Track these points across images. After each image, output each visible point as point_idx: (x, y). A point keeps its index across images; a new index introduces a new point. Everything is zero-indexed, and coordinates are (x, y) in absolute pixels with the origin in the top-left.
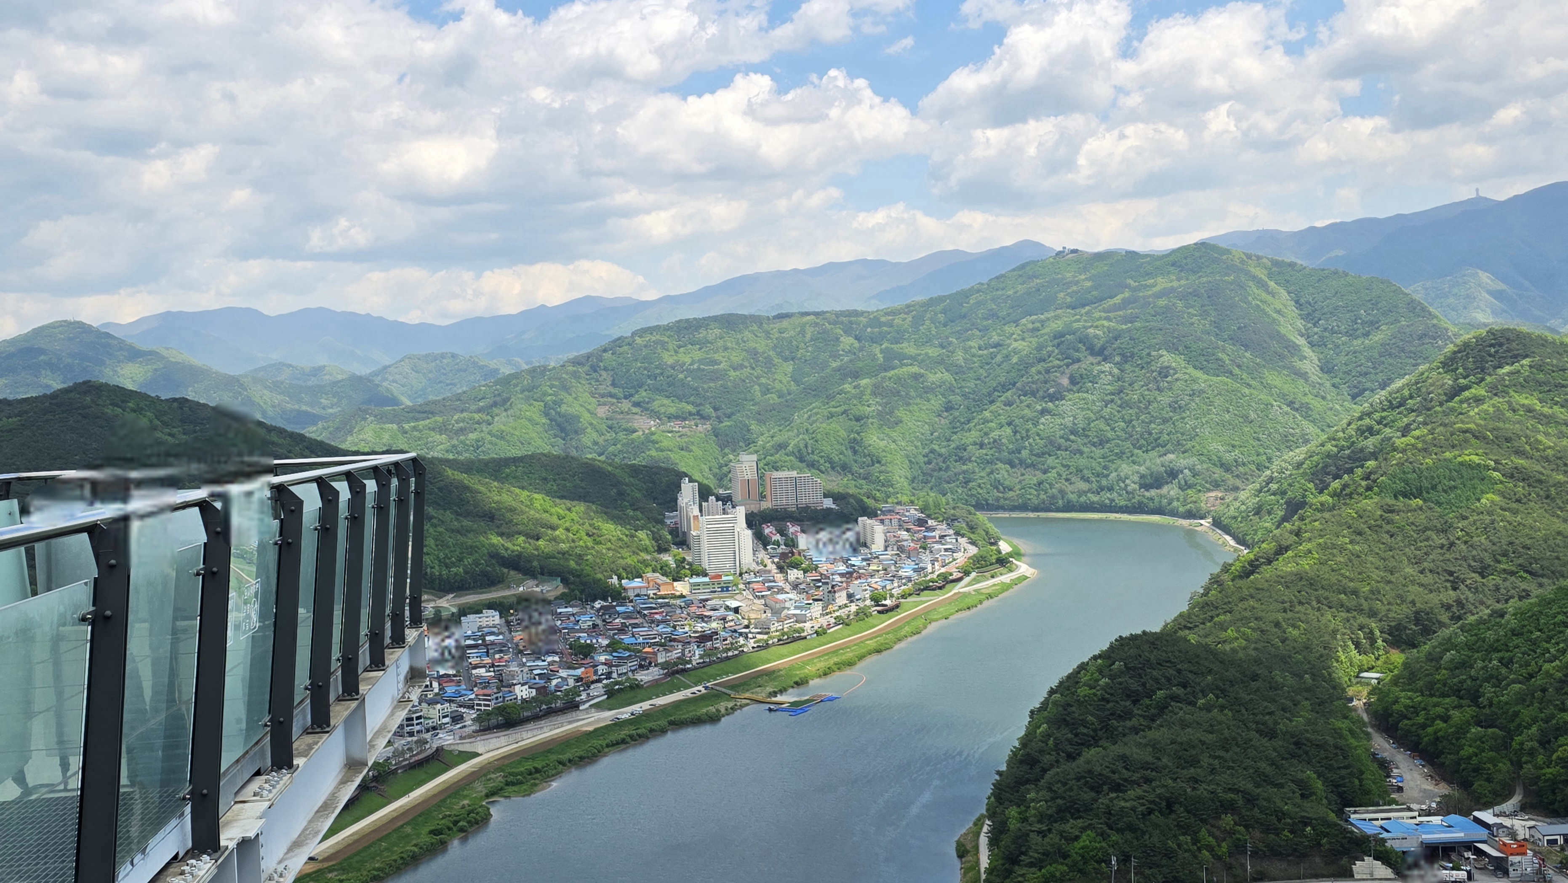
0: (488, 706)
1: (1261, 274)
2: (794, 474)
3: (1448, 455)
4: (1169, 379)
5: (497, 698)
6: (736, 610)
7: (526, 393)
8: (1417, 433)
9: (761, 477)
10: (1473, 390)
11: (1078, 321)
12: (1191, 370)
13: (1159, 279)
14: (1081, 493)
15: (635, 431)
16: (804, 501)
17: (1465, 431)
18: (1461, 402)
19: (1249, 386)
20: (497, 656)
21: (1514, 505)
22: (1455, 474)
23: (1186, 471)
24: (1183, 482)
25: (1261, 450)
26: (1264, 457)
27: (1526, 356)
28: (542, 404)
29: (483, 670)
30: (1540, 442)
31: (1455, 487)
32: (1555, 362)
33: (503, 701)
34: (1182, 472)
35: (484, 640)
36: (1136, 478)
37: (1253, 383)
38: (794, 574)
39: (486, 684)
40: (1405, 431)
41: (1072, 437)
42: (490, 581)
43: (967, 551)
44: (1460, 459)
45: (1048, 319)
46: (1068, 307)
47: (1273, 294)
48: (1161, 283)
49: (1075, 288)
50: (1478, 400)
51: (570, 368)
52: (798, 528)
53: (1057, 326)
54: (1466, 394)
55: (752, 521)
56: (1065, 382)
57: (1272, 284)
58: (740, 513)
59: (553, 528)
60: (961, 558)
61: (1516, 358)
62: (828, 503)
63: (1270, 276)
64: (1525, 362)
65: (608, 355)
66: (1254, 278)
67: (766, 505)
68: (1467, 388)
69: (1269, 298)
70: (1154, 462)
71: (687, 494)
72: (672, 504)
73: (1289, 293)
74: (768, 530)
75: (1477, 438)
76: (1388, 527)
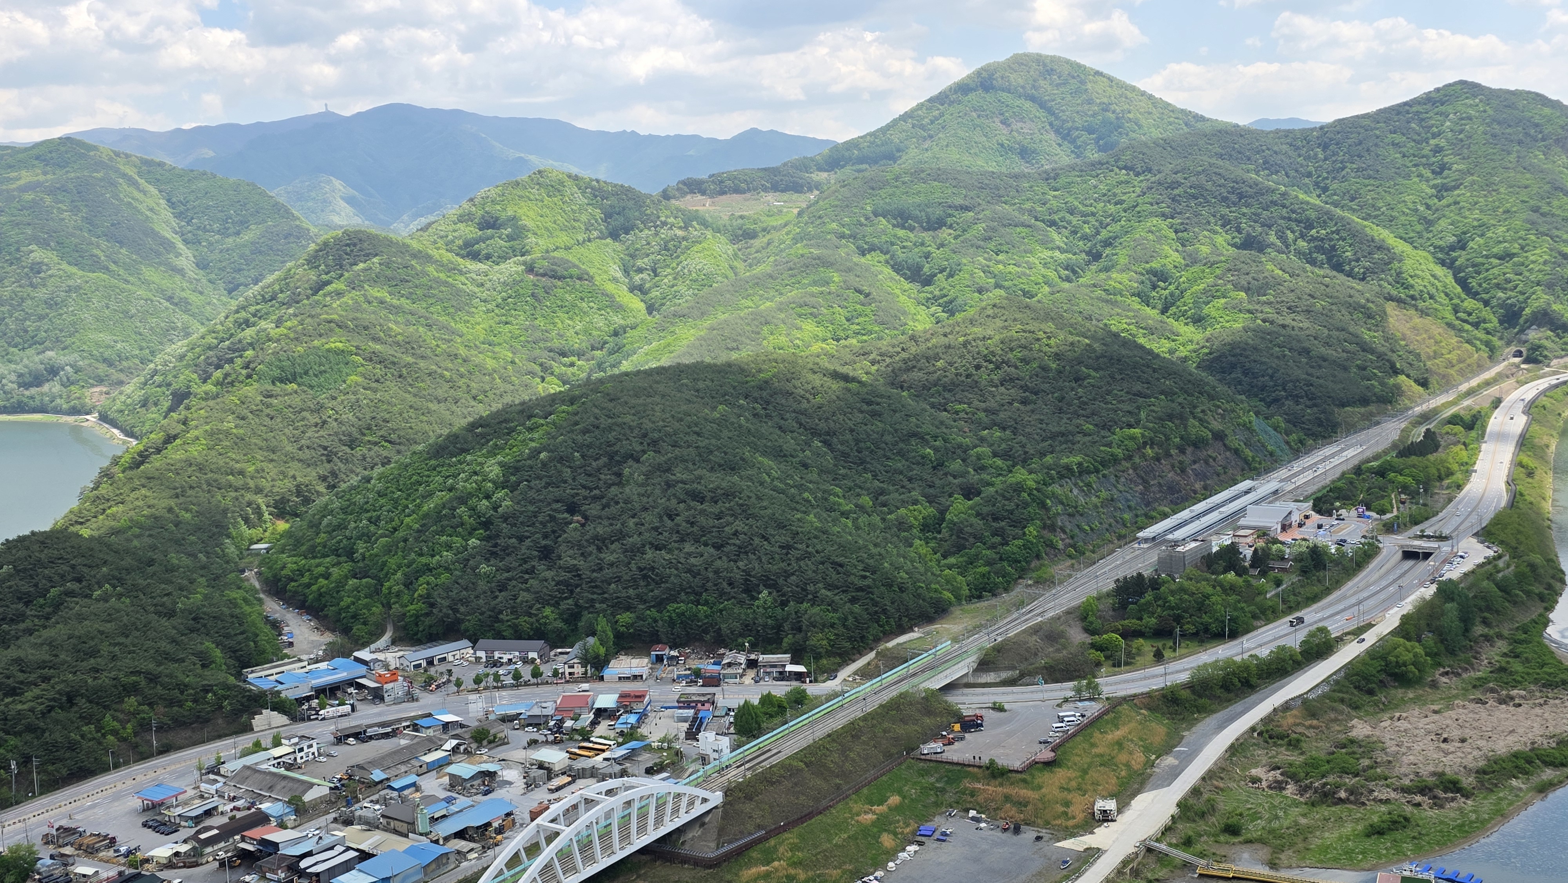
1: (131, 172)
3: (316, 343)
4: (42, 275)
8: (289, 324)
10: (334, 285)
12: (64, 266)
13: (24, 173)
17: (330, 322)
18: (325, 295)
19: (127, 282)
21: (374, 385)
22: (323, 360)
23: (68, 368)
24: (65, 379)
25: (144, 344)
26: (147, 351)
27: (376, 255)
30: (390, 329)
31: (325, 372)
32: (399, 260)
34: (63, 369)
36: (13, 377)
37: (131, 279)
40: (279, 323)
44: (327, 346)
47: (145, 193)
48: (26, 177)
50: (339, 294)
54: (329, 288)
57: (141, 181)
61: (368, 256)
63: (139, 174)
64: (376, 260)
66: (124, 176)
68: (328, 283)
69: (141, 196)
70: (32, 360)
73: (160, 191)
75: (340, 327)
76: (268, 411)
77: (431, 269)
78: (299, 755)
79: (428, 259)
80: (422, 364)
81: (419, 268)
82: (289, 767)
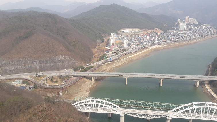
2: (193, 19)
6: (183, 35)
9: (189, 19)
16: (194, 22)
33: (154, 43)
38: (191, 31)
52: (193, 26)
55: (186, 25)
58: (185, 23)
60: (214, 31)
62: (197, 23)
67: (189, 23)
71: (179, 20)
72: (177, 21)
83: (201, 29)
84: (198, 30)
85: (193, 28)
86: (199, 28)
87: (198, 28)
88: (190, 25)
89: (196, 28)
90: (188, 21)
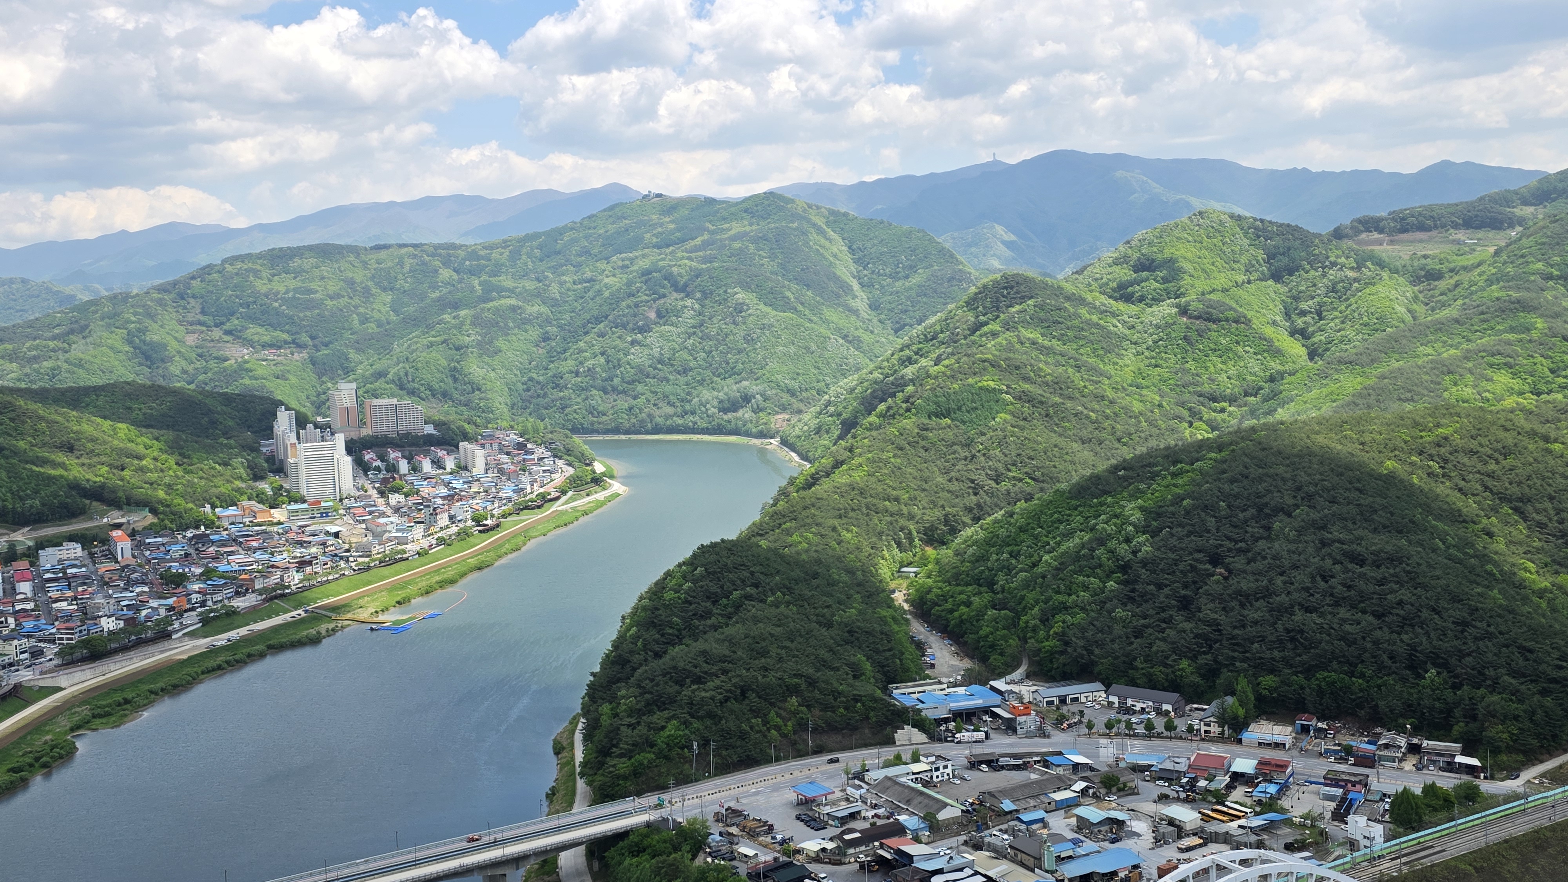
0: (72, 639)
1: (820, 222)
2: (394, 401)
3: (971, 381)
4: (743, 314)
5: (81, 631)
6: (336, 535)
7: (107, 320)
8: (946, 362)
9: (360, 405)
10: (990, 326)
11: (664, 259)
12: (761, 306)
13: (734, 225)
14: (668, 417)
15: (226, 359)
16: (404, 428)
17: (984, 361)
18: (981, 336)
19: (811, 321)
20: (80, 589)
21: (1022, 423)
22: (976, 397)
23: (758, 396)
24: (755, 406)
25: (821, 378)
26: (823, 384)
27: (1032, 297)
28: (125, 331)
29: (65, 603)
30: (1040, 369)
31: (976, 408)
32: (1053, 302)
33: (88, 634)
34: (754, 398)
35: (65, 573)
36: (715, 403)
37: (814, 318)
38: (396, 499)
39: (68, 617)
40: (938, 361)
41: (659, 366)
42: (71, 513)
43: (564, 471)
44: (980, 384)
45: (637, 257)
46: (654, 247)
47: (830, 240)
48: (736, 228)
49: (660, 229)
50: (994, 335)
51: (156, 295)
52: (399, 454)
53: (644, 264)
54: (985, 329)
55: (352, 448)
56: (652, 315)
57: (829, 231)
58: (340, 440)
59: (140, 458)
60: (559, 479)
61: (1023, 299)
62: (429, 429)
63: (827, 223)
64: (1030, 302)
65: (195, 283)
66: (814, 225)
67: (366, 432)
68: (986, 324)
69: (827, 244)
70: (731, 388)
71: (283, 421)
72: (268, 432)
73: (844, 240)
74: (368, 456)
75: (993, 366)
76: (923, 443)
77: (1083, 311)
78: (935, 774)
79: (1082, 301)
80: (1069, 404)
81: (1072, 310)
82: (926, 784)
83: (466, 468)
84: (447, 484)
85: (404, 466)
86: (450, 464)
87: (438, 463)
88: (380, 443)
89: (427, 466)
90: (353, 416)
